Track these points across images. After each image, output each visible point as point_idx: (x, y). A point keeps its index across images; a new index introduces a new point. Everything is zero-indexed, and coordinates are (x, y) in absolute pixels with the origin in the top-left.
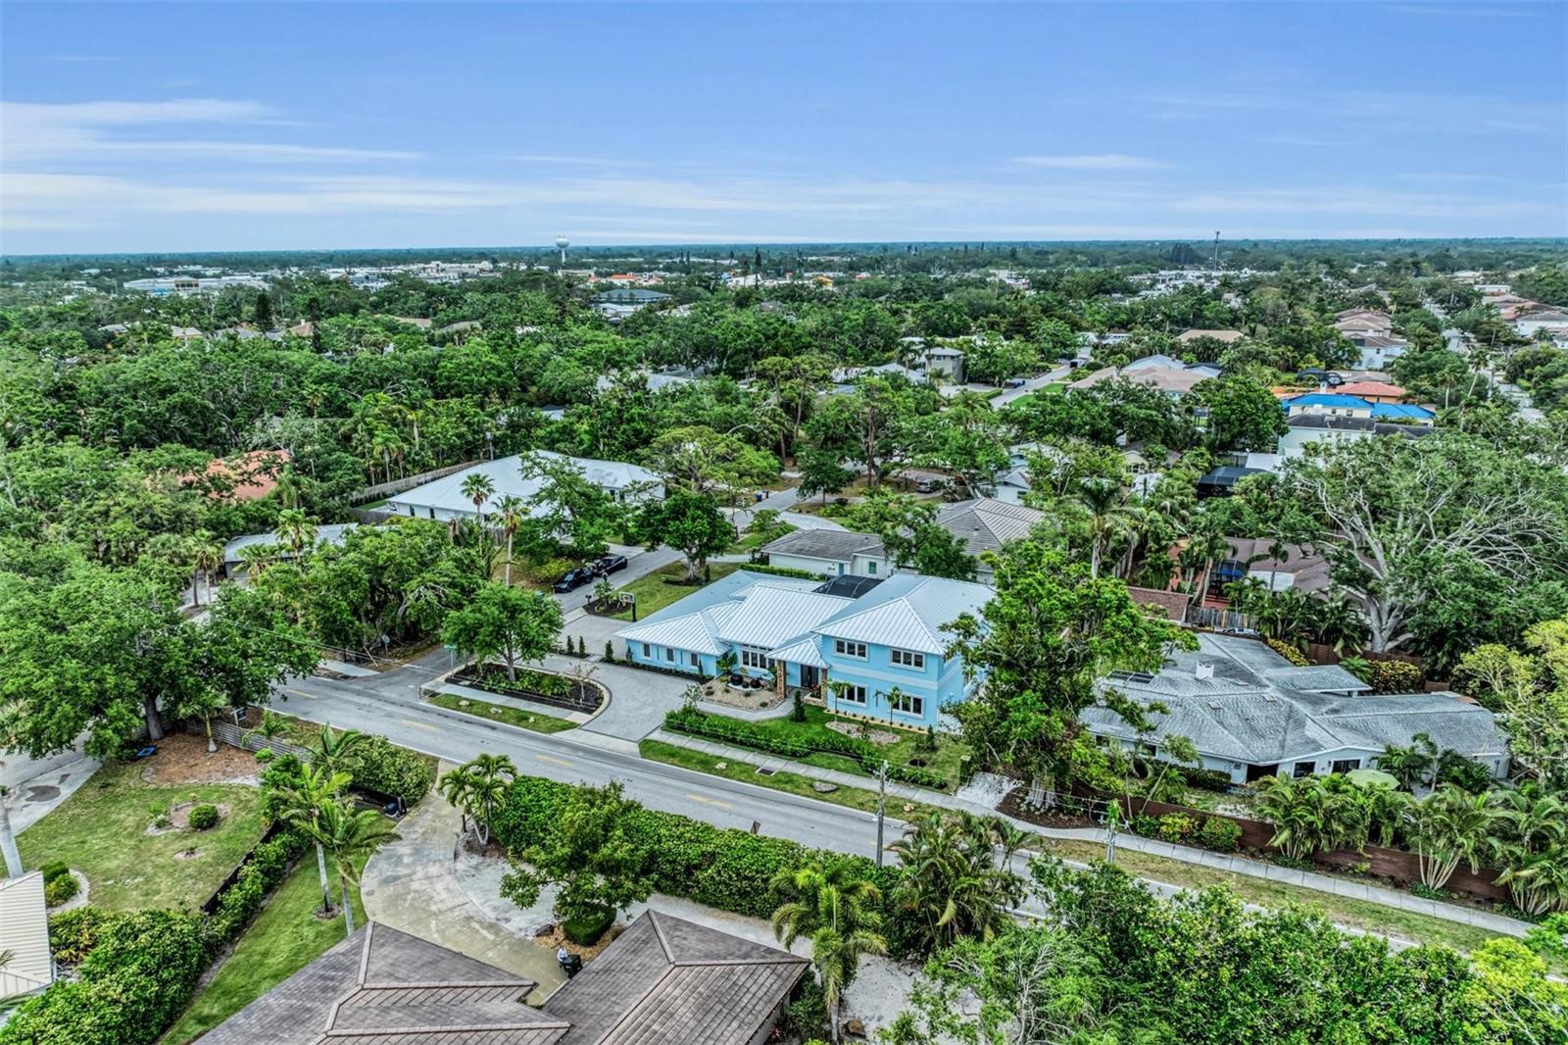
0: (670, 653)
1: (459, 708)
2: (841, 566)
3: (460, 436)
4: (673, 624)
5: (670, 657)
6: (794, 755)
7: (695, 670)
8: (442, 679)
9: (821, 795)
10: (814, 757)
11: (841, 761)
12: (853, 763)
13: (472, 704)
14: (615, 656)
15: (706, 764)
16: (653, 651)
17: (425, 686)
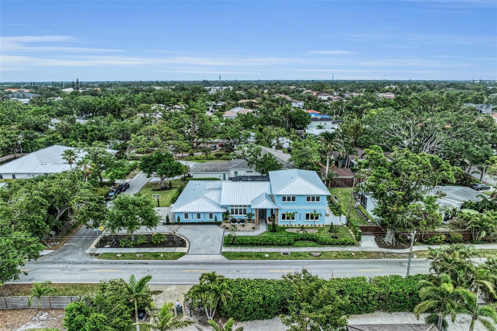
0: (199, 215)
1: (118, 258)
2: (224, 174)
3: (7, 143)
4: (194, 203)
5: (199, 216)
6: (289, 245)
7: (213, 220)
8: (93, 246)
9: (318, 257)
10: (297, 243)
11: (307, 243)
12: (312, 243)
13: (123, 255)
14: (171, 221)
15: (259, 256)
16: (190, 216)
17: (87, 251)
